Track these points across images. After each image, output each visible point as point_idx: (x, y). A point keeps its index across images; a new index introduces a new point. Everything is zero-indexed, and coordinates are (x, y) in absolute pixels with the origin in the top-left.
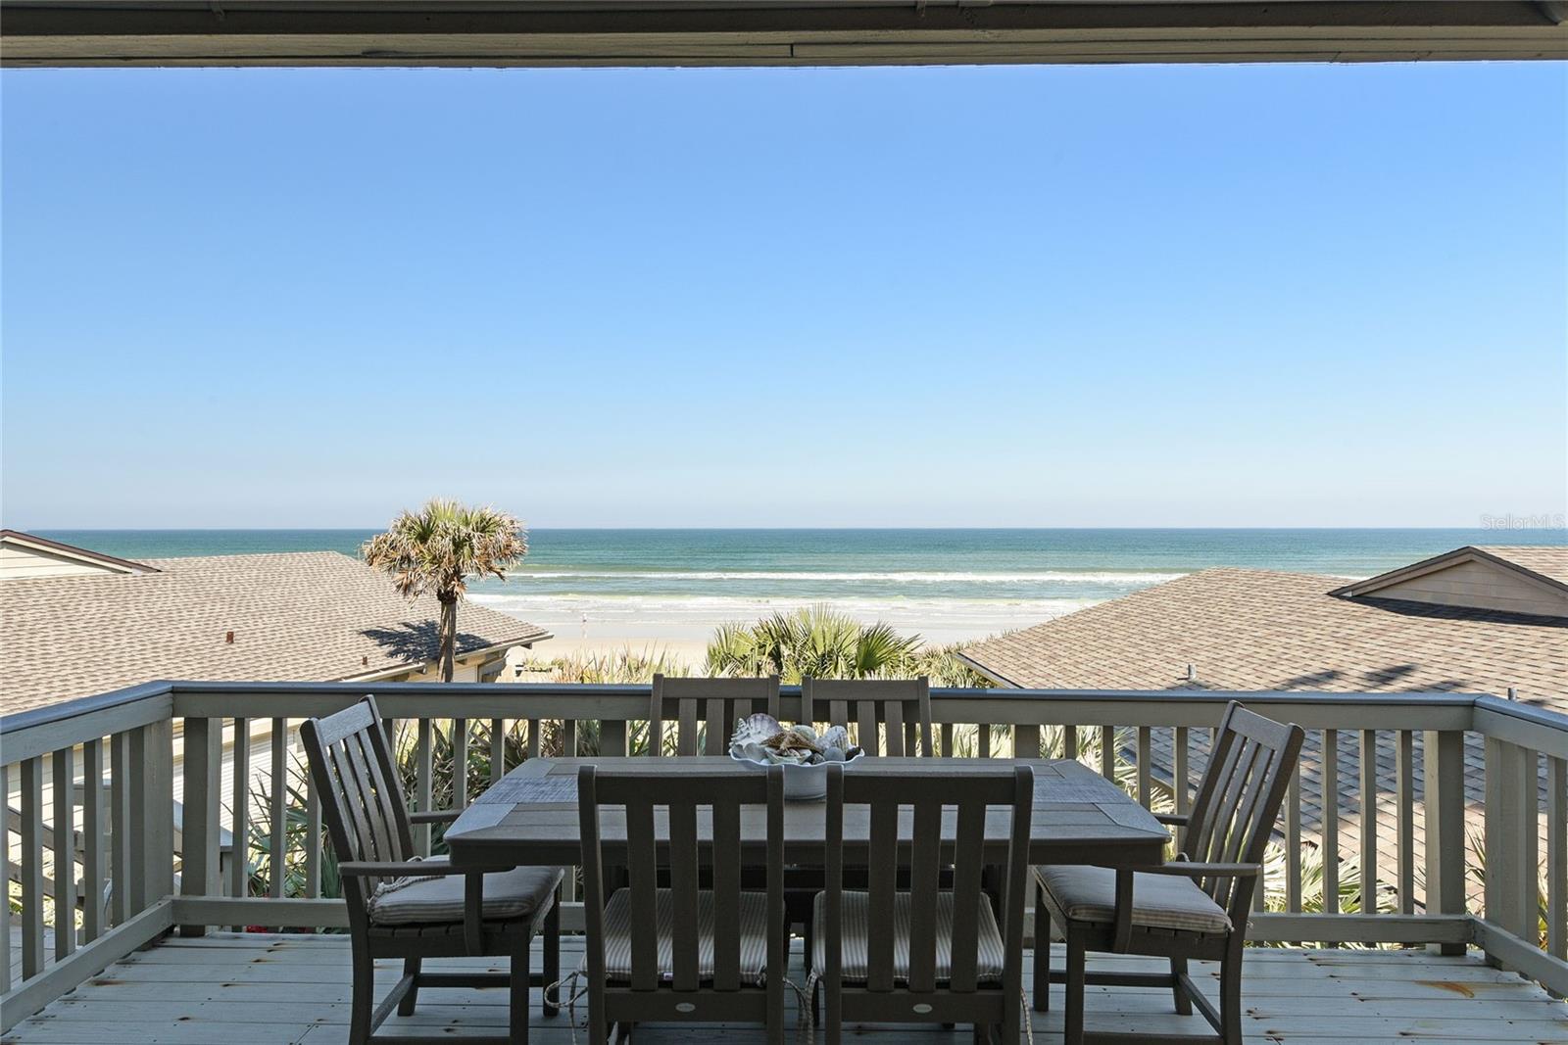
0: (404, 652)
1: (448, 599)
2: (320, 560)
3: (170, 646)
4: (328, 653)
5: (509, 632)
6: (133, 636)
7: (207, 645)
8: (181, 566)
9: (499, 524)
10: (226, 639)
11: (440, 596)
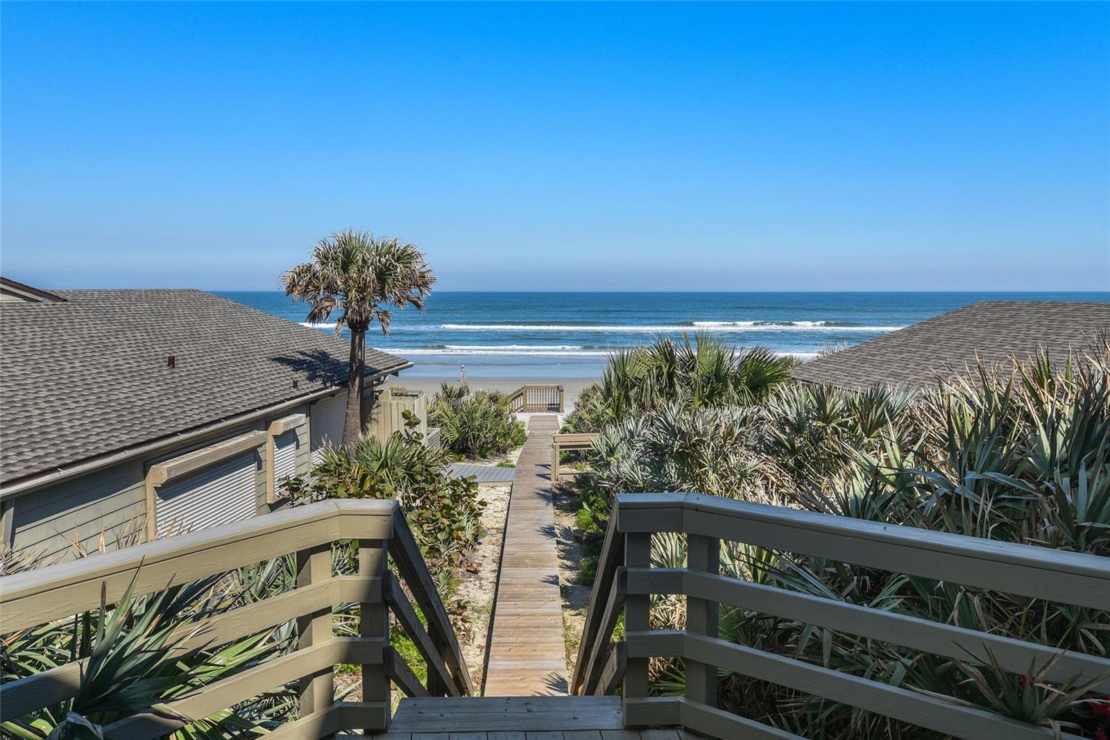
0: (320, 376)
1: (358, 327)
2: (192, 296)
3: (121, 370)
4: (258, 378)
5: (381, 362)
6: (82, 360)
7: (152, 368)
8: (80, 297)
9: (411, 256)
10: (167, 363)
11: (352, 325)
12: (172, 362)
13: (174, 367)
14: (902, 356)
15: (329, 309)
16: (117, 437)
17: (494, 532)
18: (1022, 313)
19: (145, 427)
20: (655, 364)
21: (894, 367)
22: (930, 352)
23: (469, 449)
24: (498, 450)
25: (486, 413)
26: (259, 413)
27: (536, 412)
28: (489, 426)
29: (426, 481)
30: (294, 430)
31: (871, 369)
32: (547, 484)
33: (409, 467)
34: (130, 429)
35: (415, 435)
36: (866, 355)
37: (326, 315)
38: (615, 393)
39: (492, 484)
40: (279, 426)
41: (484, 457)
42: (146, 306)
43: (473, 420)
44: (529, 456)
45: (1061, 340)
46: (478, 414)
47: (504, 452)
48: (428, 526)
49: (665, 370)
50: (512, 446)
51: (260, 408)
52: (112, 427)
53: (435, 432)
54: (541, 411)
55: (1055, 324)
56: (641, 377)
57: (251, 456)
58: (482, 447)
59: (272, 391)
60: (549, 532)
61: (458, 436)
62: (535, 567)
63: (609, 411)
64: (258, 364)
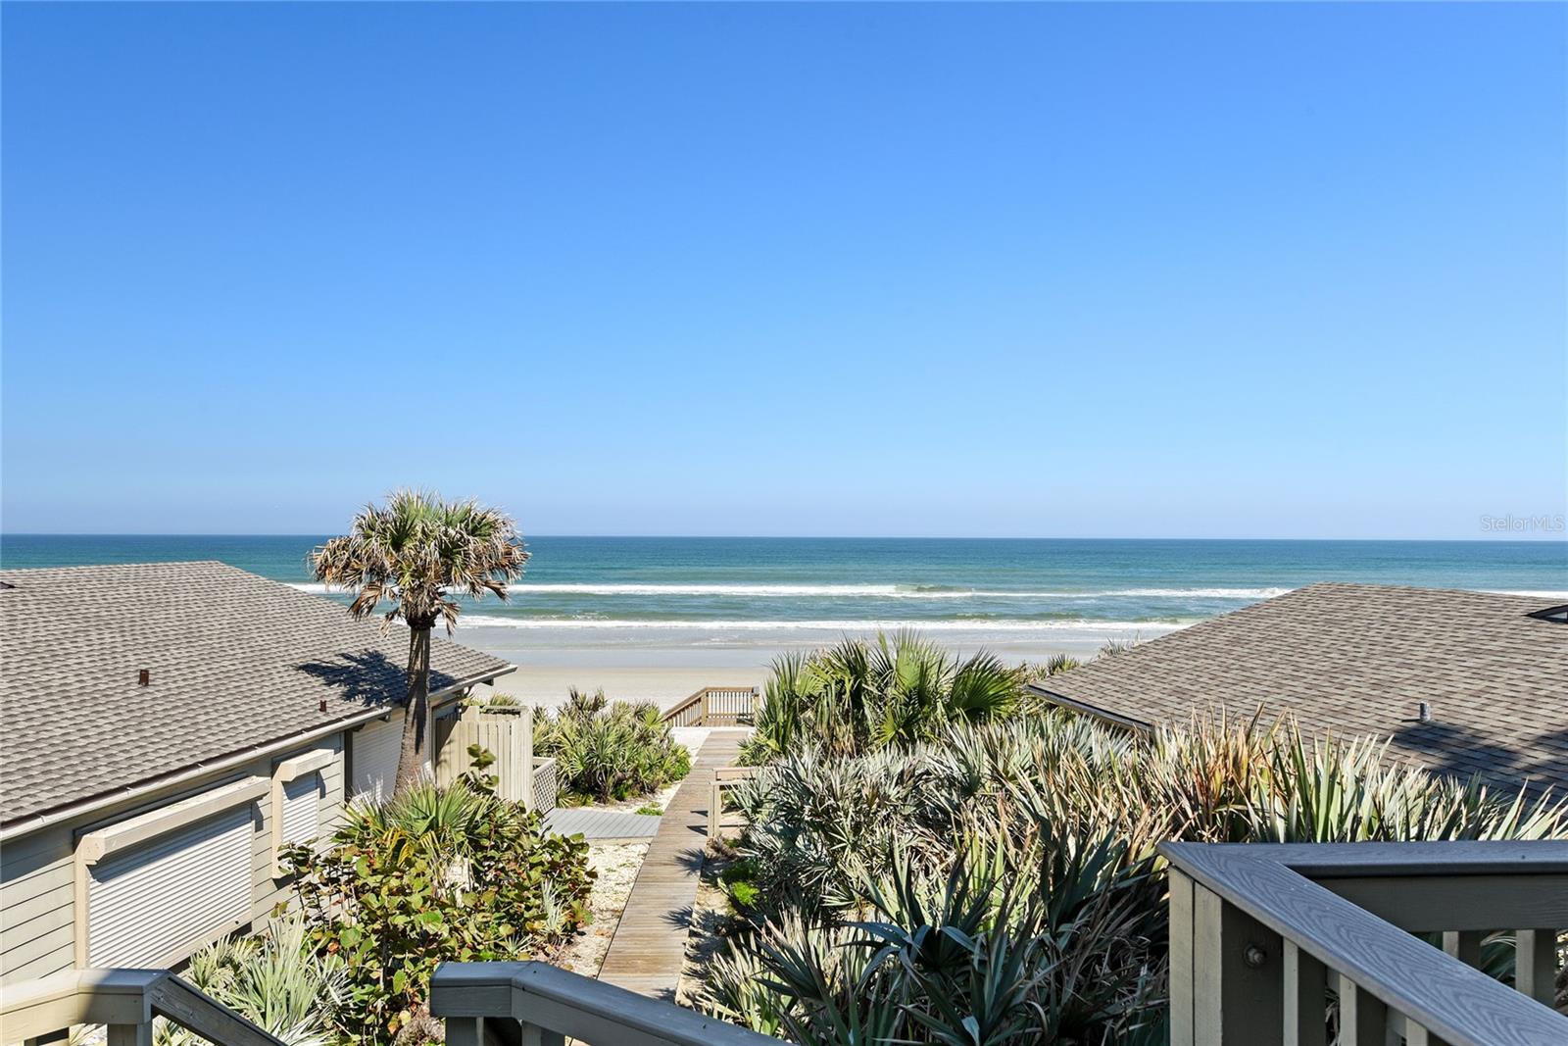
1: (421, 624)
2: (205, 572)
3: (67, 691)
4: (271, 697)
5: (468, 665)
6: (13, 678)
7: (115, 688)
8: (36, 579)
9: (492, 526)
10: (138, 680)
11: (411, 621)
12: (144, 678)
13: (147, 685)
14: (1196, 663)
15: (371, 601)
16: (34, 795)
17: (608, 915)
18: (1367, 603)
19: (80, 780)
20: (834, 676)
21: (1182, 681)
22: (1233, 659)
23: (599, 786)
24: (642, 789)
25: (622, 736)
26: (260, 751)
27: (720, 726)
28: (627, 754)
29: (496, 847)
30: (317, 772)
31: (1152, 682)
32: (700, 844)
33: (471, 829)
34: (55, 783)
35: (486, 779)
36: (1150, 660)
37: (366, 610)
38: (781, 717)
39: (622, 841)
40: (290, 769)
41: (621, 799)
42: (132, 590)
43: (603, 746)
44: (687, 797)
45: (1405, 647)
46: (612, 738)
47: (652, 791)
48: (484, 917)
49: (848, 686)
50: (665, 782)
51: (261, 745)
52: (31, 781)
53: (546, 764)
54: (727, 724)
55: (1403, 623)
56: (816, 694)
57: (248, 812)
58: (619, 783)
59: (286, 717)
60: (681, 919)
61: (582, 768)
62: (648, 971)
63: (772, 743)
64: (276, 676)
